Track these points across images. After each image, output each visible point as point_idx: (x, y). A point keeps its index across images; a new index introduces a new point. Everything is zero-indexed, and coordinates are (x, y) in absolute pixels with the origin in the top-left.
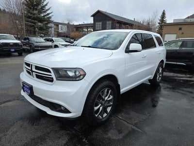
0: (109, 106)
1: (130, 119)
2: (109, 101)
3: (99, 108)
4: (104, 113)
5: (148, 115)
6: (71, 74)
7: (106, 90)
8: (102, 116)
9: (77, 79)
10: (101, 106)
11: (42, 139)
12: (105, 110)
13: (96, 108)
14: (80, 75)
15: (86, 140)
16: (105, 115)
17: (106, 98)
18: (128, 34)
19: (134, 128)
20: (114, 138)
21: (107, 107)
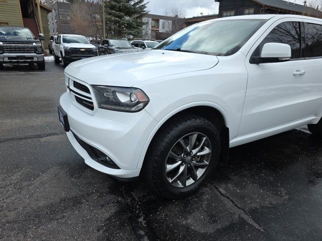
0: (202, 167)
1: (242, 197)
2: (202, 156)
3: (178, 168)
4: (188, 179)
5: (287, 197)
6: (123, 99)
7: (195, 136)
8: (184, 184)
9: (133, 109)
10: (181, 164)
11: (76, 202)
12: (190, 172)
13: (170, 167)
14: (139, 103)
15: (144, 219)
16: (190, 182)
17: (194, 152)
18: (263, 22)
19: (246, 217)
20: (198, 228)
21: (197, 167)
